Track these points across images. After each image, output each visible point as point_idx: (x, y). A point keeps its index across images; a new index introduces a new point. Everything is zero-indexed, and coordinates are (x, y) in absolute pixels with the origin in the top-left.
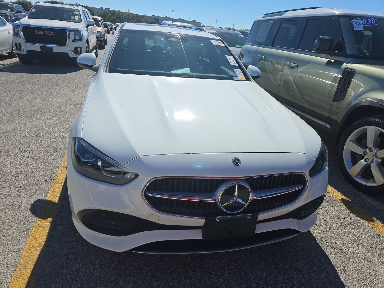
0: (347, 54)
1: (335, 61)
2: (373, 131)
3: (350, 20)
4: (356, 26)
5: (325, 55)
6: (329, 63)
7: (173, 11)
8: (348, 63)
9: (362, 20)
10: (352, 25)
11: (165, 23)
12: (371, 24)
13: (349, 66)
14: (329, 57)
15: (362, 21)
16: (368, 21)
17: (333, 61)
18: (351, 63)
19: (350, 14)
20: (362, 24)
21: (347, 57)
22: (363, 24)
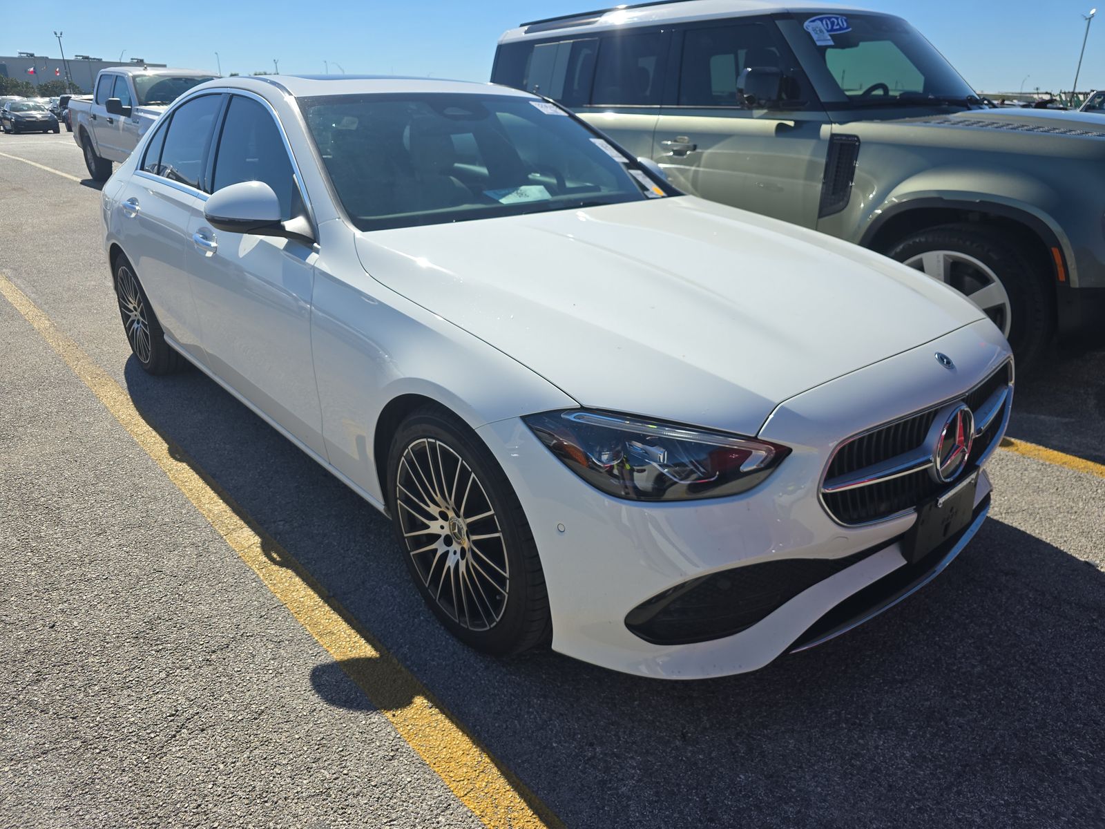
0: (821, 103)
1: (796, 122)
2: (939, 261)
3: (801, 23)
4: (817, 35)
5: (765, 111)
6: (781, 129)
7: (59, 36)
8: (831, 122)
9: (821, 20)
10: (808, 34)
11: (116, 74)
12: (841, 29)
13: (837, 128)
14: (779, 114)
15: (822, 23)
16: (833, 23)
17: (791, 123)
18: (841, 123)
19: (792, 9)
20: (825, 31)
21: (825, 110)
22: (828, 31)
